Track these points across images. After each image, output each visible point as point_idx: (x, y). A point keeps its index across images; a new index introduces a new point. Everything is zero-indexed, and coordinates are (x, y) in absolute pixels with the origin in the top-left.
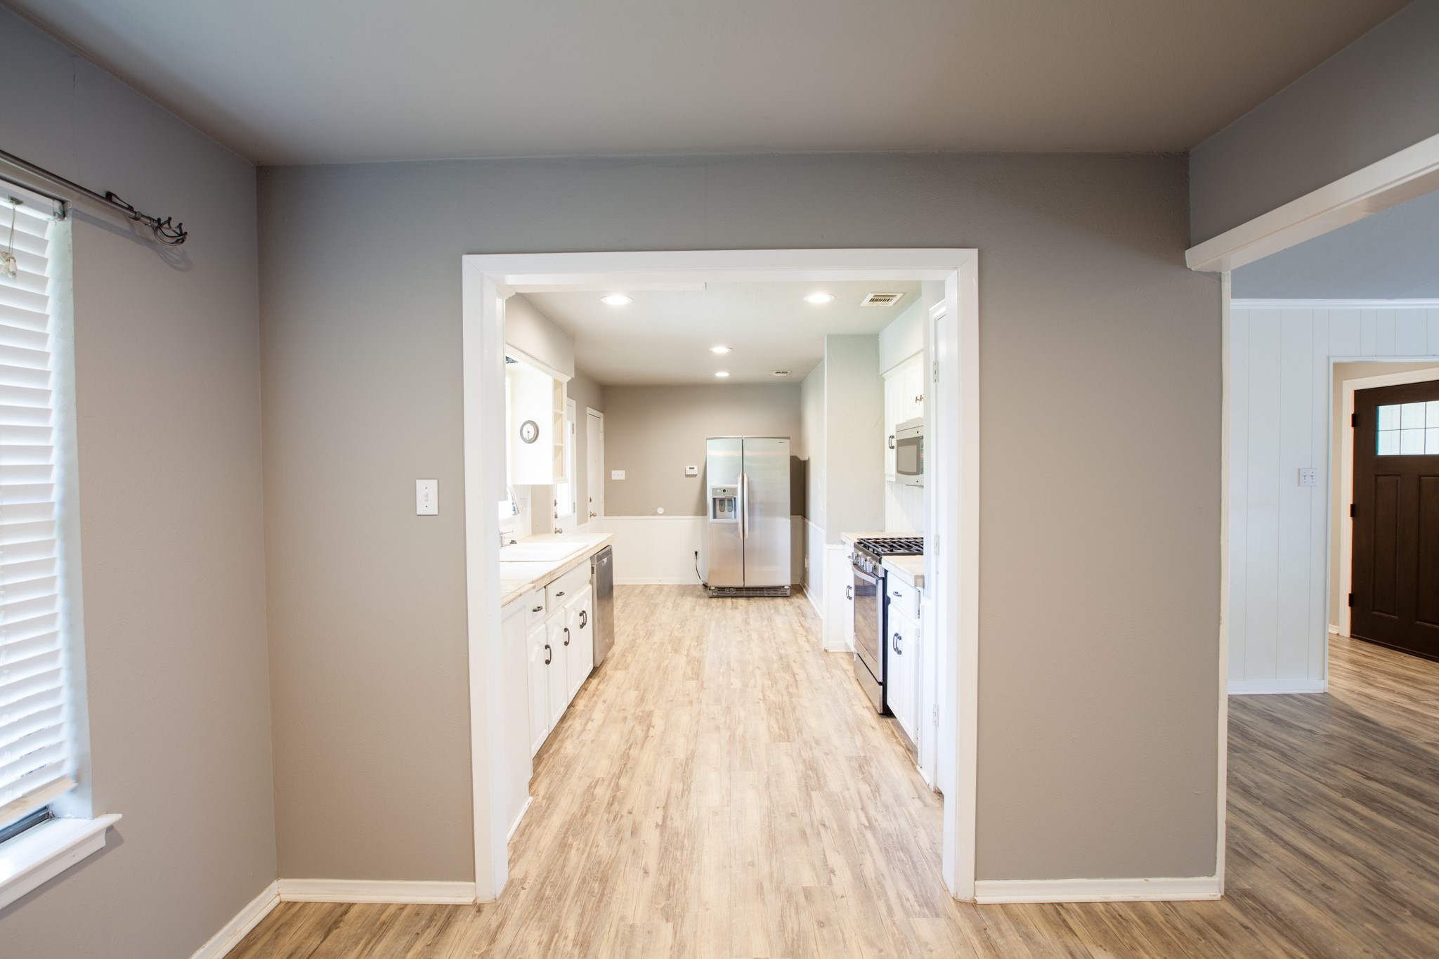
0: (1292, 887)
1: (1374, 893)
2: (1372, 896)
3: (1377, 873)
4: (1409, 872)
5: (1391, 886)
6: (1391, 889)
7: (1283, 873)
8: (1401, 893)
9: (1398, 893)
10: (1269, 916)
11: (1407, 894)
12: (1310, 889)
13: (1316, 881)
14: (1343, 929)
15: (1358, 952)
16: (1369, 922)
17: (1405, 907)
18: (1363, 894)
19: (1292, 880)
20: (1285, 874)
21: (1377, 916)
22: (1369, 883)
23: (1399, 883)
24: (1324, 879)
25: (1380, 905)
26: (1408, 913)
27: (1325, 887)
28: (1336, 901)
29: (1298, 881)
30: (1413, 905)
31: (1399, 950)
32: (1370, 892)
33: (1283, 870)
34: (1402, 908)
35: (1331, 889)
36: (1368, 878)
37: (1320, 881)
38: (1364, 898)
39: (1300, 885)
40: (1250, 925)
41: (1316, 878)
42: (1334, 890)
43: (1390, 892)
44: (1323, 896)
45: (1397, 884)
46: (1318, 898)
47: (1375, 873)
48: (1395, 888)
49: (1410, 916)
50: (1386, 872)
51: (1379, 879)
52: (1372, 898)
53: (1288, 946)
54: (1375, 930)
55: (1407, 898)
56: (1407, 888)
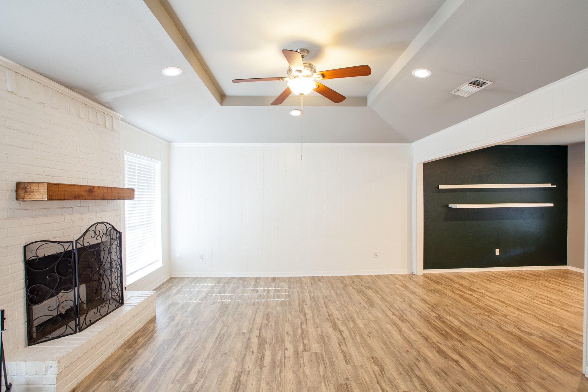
0: (556, 378)
1: (523, 377)
2: (524, 375)
3: (521, 387)
4: (507, 388)
5: (516, 380)
6: (516, 379)
7: (563, 385)
8: (512, 378)
9: (513, 377)
10: (562, 366)
11: (510, 377)
12: (549, 377)
13: (547, 382)
14: (535, 362)
15: (530, 356)
16: (526, 365)
17: (512, 371)
18: (528, 376)
19: (558, 381)
20: (561, 384)
21: (523, 367)
22: (525, 381)
23: (512, 381)
24: (544, 382)
25: (521, 371)
26: (511, 369)
27: (543, 379)
28: (538, 373)
29: (555, 381)
30: (509, 372)
31: (518, 357)
32: (525, 377)
33: (563, 386)
34: (513, 371)
35: (541, 378)
36: (525, 384)
37: (546, 382)
38: (528, 375)
39: (554, 379)
40: (567, 362)
41: (548, 383)
42: (539, 377)
43: (517, 377)
44: (544, 375)
45: (513, 381)
46: (546, 373)
47: (522, 386)
48: (514, 379)
49: (511, 368)
50: (517, 388)
51: (520, 384)
52: (525, 375)
53: (552, 356)
54: (524, 362)
55: (511, 375)
56: (510, 380)
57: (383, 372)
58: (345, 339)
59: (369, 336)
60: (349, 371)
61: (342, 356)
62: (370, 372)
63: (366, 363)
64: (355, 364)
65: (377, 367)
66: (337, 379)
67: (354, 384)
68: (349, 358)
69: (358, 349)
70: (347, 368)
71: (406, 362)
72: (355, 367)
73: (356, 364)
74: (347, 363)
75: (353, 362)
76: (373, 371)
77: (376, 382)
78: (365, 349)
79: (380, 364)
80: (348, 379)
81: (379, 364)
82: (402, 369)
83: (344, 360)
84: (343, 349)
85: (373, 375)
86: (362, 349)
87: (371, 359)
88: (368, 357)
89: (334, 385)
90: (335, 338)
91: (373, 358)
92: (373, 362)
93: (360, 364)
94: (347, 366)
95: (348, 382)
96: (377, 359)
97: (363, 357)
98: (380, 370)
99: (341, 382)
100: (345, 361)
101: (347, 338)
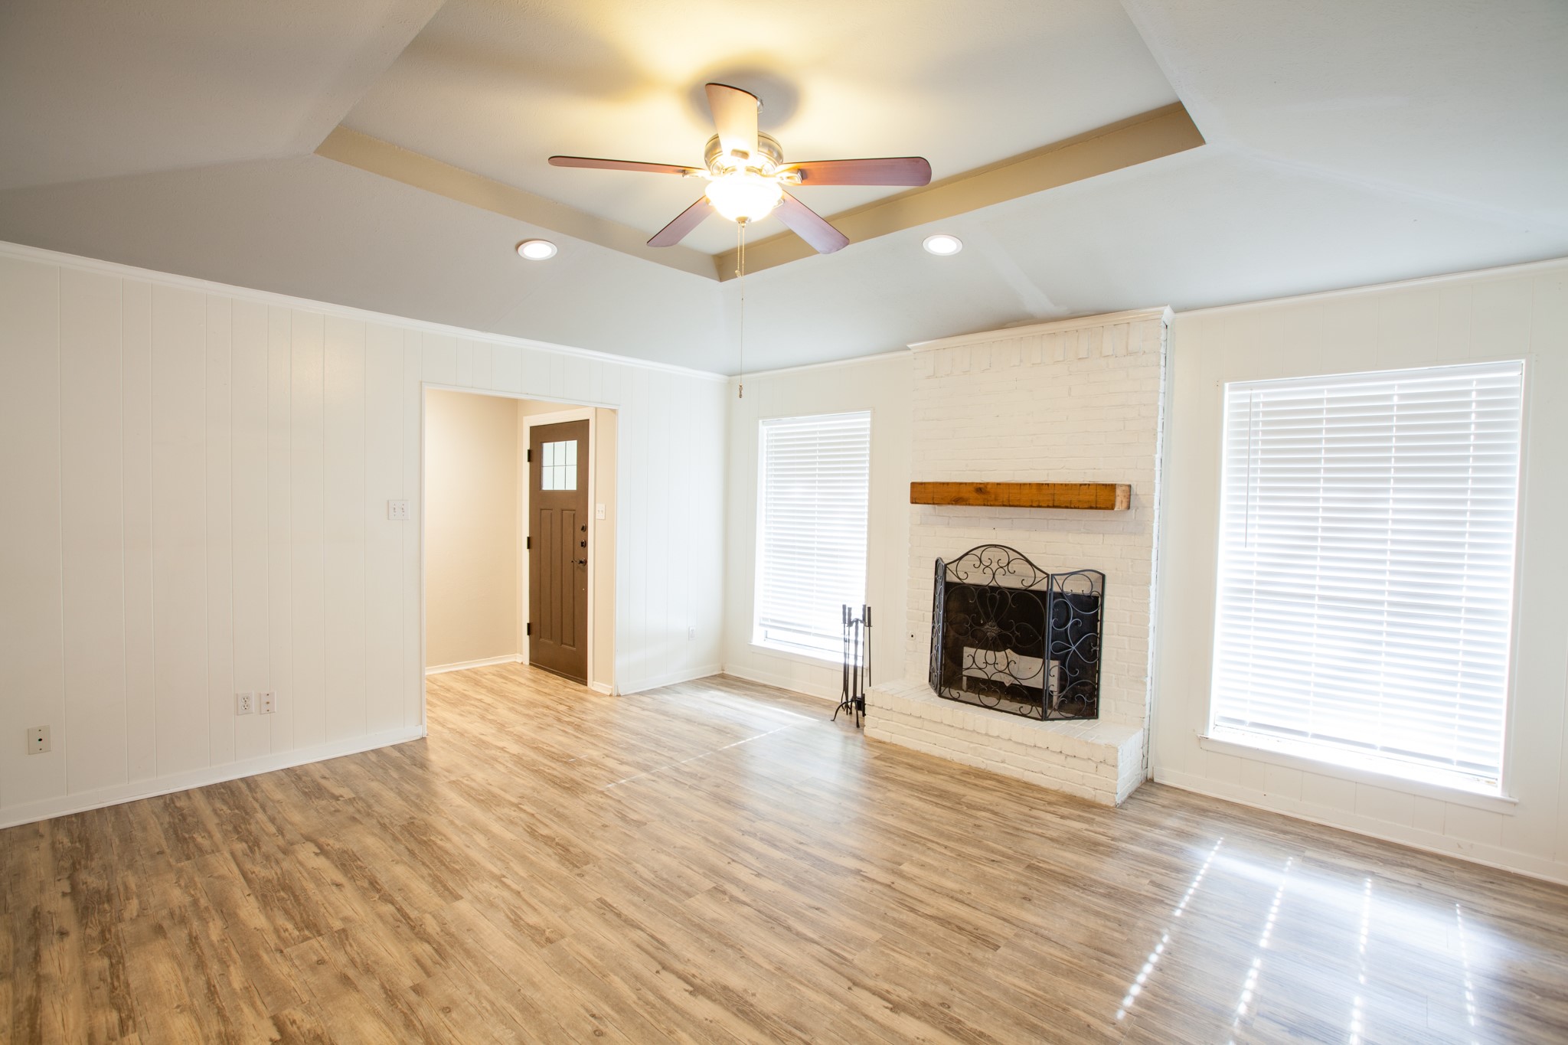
57: (512, 917)
58: (659, 968)
59: (593, 1016)
60: (587, 888)
61: (626, 913)
62: (543, 906)
63: (560, 920)
64: (585, 907)
65: (531, 923)
66: (600, 868)
67: (565, 873)
68: (607, 917)
69: (600, 949)
70: (596, 894)
71: (454, 968)
72: (582, 902)
73: (582, 908)
74: (602, 903)
75: (589, 910)
76: (535, 910)
77: (522, 893)
78: (580, 959)
79: (524, 933)
80: (581, 875)
81: (526, 932)
82: (467, 943)
83: (615, 905)
84: (640, 932)
85: (534, 901)
86: (591, 956)
87: (553, 936)
88: (563, 937)
89: (599, 859)
90: (689, 956)
91: (549, 941)
92: (544, 931)
93: (572, 912)
94: (599, 896)
95: (577, 871)
96: (538, 943)
97: (574, 932)
98: (521, 918)
99: (590, 866)
100: (610, 905)
101: (658, 972)
